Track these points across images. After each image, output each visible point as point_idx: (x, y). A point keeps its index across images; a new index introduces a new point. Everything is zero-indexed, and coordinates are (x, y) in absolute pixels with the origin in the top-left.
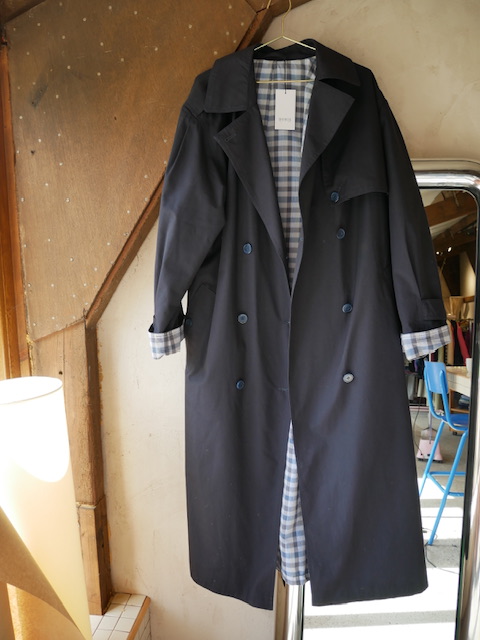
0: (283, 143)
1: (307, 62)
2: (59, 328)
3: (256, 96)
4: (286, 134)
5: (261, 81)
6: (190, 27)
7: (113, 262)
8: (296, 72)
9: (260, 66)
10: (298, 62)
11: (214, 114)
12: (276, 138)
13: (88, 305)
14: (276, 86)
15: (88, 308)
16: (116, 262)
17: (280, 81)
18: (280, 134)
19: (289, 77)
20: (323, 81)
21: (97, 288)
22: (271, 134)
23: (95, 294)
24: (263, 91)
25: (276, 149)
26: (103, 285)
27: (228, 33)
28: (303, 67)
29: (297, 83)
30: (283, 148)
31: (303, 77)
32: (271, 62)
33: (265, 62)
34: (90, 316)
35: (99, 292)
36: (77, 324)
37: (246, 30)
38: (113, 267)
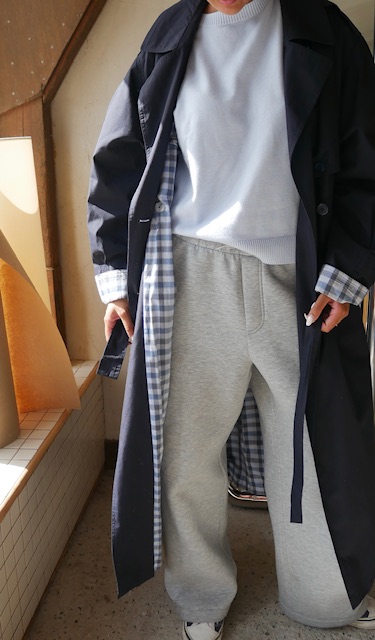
2: (19, 103)
7: (67, 40)
13: (45, 80)
15: (45, 83)
16: (71, 40)
21: (53, 64)
23: (52, 70)
26: (59, 61)
34: (47, 92)
35: (55, 69)
36: (33, 100)
38: (68, 45)
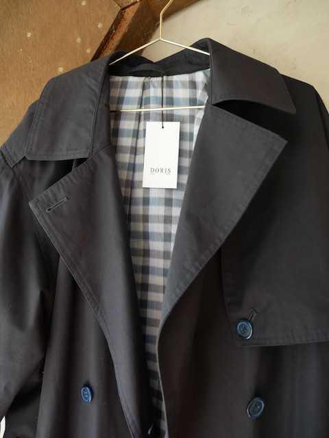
0: (156, 210)
1: (200, 77)
3: (115, 133)
4: (163, 195)
5: (126, 108)
6: (29, 35)
8: (181, 93)
9: (124, 85)
10: (185, 78)
11: (44, 164)
12: (146, 201)
14: (147, 117)
17: (154, 108)
18: (152, 195)
19: (171, 101)
20: (218, 105)
22: (139, 194)
24: (127, 125)
25: (146, 219)
27: (79, 40)
28: (193, 85)
29: (183, 110)
30: (157, 220)
31: (193, 102)
32: (142, 79)
33: (131, 79)
37: (105, 33)
